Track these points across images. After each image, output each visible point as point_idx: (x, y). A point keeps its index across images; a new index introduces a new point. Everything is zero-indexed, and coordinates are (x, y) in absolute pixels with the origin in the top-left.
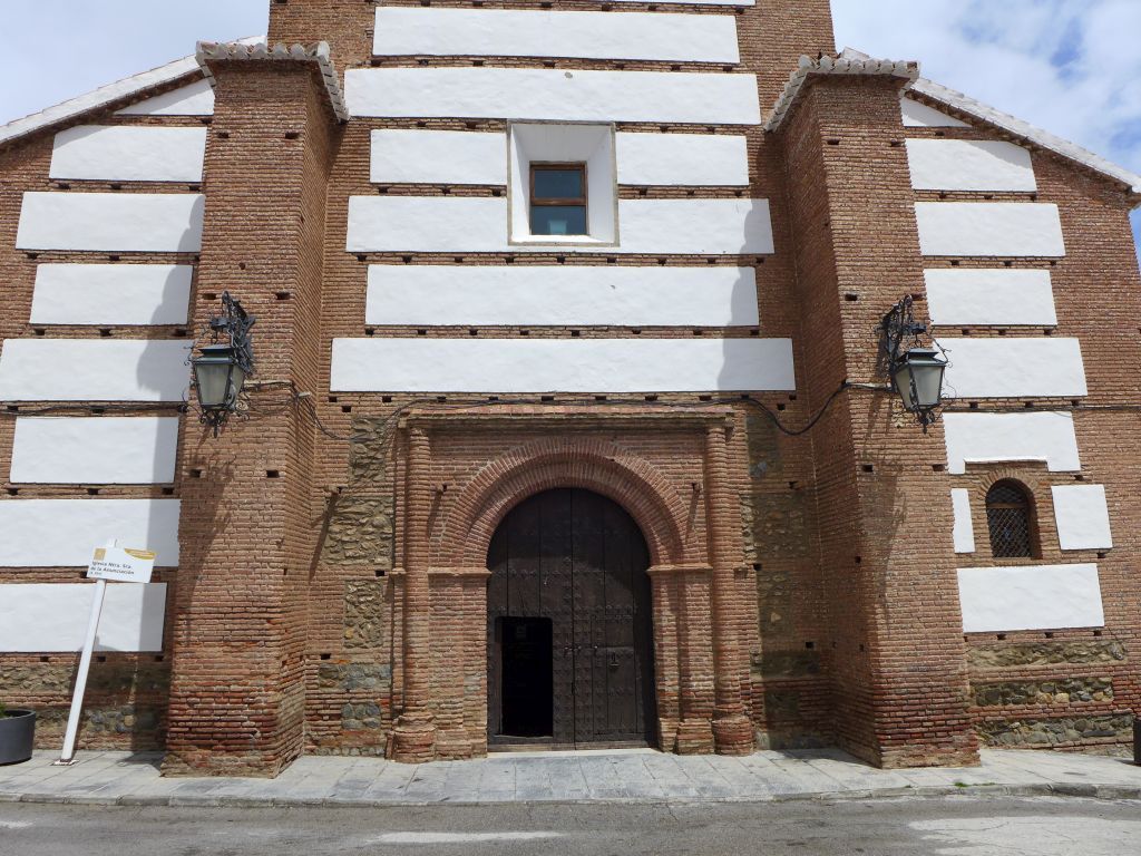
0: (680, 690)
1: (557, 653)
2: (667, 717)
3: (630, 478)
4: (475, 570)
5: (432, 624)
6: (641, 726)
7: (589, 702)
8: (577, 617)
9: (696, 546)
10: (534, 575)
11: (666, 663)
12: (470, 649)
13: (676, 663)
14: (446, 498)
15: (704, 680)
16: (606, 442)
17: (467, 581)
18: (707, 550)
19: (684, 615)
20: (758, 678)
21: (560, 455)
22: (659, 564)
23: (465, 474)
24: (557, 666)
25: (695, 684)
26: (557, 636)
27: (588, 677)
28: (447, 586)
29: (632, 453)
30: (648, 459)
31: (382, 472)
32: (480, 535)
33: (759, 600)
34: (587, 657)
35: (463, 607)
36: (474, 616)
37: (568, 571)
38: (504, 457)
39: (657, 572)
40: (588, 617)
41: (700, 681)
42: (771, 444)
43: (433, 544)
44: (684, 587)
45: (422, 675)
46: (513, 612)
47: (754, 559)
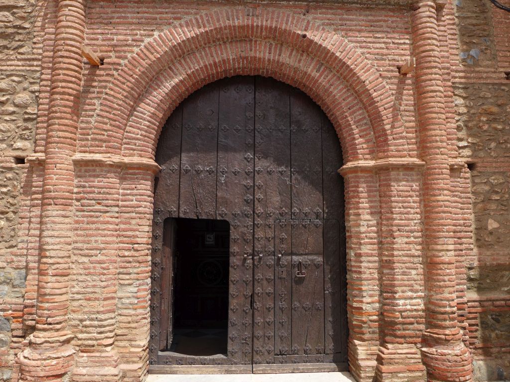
0: (381, 308)
1: (234, 261)
2: (363, 340)
3: (325, 58)
4: (136, 160)
5: (77, 222)
6: (330, 346)
7: (270, 318)
8: (259, 221)
9: (402, 138)
10: (210, 172)
11: (364, 276)
12: (126, 253)
13: (376, 276)
14: (102, 72)
15: (411, 298)
16: (296, 16)
17: (125, 171)
18: (416, 143)
19: (388, 219)
20: (473, 295)
21: (242, 27)
22: (357, 159)
23: (127, 45)
24: (234, 275)
25: (401, 302)
26: (235, 241)
27: (270, 289)
28: (98, 176)
29: (327, 28)
30: (346, 36)
31: (30, 43)
32: (144, 120)
33: (475, 204)
34: (269, 266)
35: (120, 203)
36: (134, 215)
37: (250, 169)
38: (175, 27)
39: (356, 170)
40: (271, 221)
41: (406, 299)
42: (485, 30)
43: (83, 125)
44: (390, 186)
45: (56, 285)
46: (185, 213)
47: (468, 157)
